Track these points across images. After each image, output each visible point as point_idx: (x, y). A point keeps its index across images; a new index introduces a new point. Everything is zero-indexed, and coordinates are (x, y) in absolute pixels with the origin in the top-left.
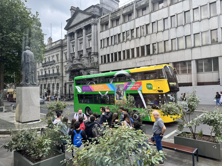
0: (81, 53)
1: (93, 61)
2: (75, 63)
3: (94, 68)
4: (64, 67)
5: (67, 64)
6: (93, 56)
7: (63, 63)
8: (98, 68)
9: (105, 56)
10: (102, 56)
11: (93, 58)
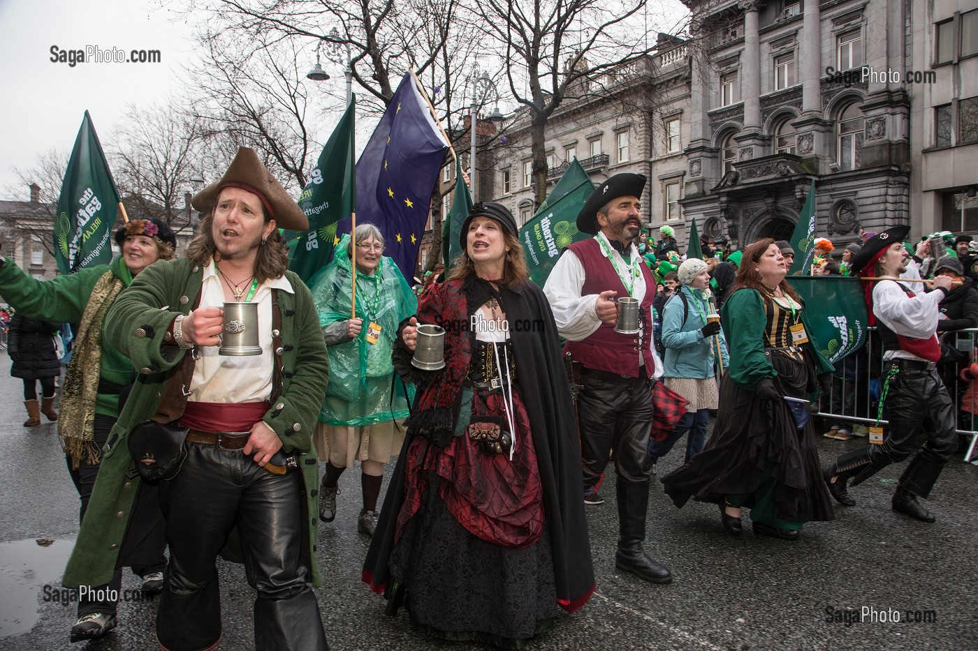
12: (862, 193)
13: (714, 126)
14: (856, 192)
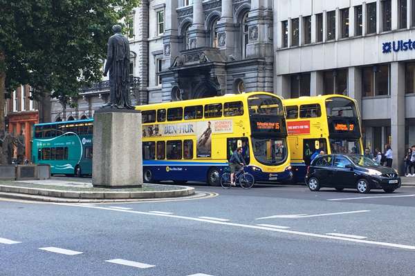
0: (215, 11)
1: (256, 37)
2: (193, 46)
3: (258, 63)
4: (151, 57)
5: (166, 47)
6: (256, 22)
7: (148, 42)
8: (272, 64)
9: (295, 22)
10: (284, 23)
11: (255, 27)
12: (247, 75)
13: (180, 20)
14: (244, 74)
